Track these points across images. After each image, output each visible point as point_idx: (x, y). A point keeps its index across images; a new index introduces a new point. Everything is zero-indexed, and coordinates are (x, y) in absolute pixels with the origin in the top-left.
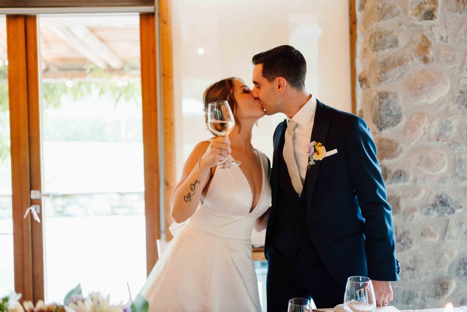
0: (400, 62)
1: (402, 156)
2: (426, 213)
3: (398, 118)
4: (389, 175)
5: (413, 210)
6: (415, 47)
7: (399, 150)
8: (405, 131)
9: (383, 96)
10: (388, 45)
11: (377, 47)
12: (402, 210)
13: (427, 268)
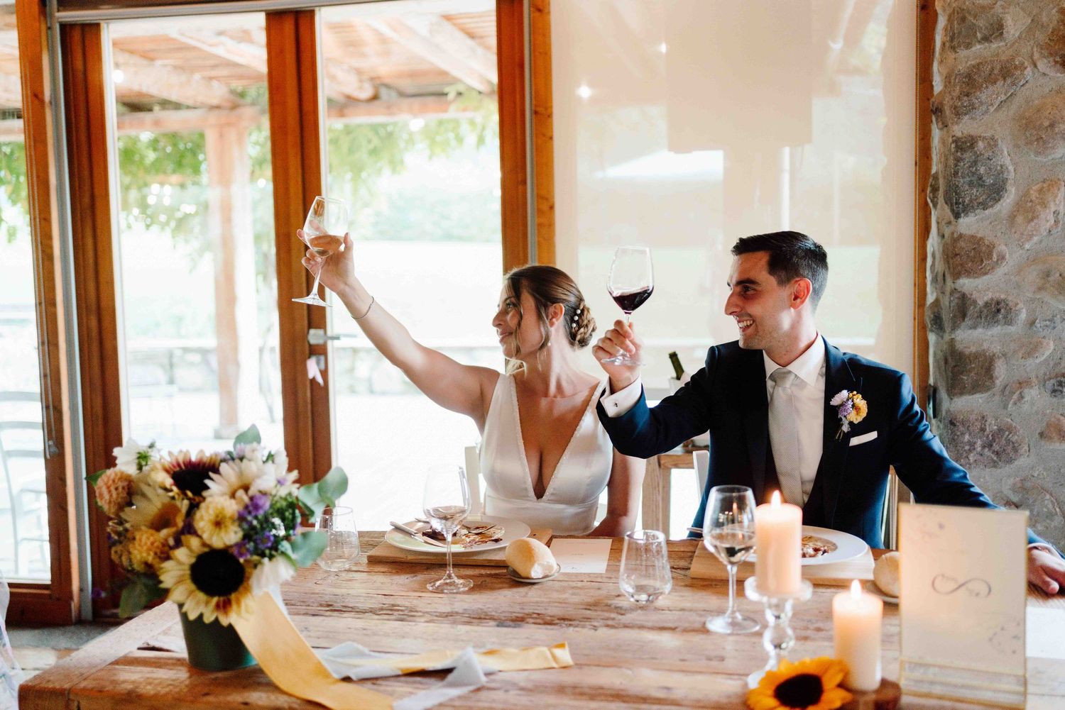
0: (1007, 71)
1: (1001, 271)
2: (1054, 391)
3: (997, 192)
4: (971, 311)
5: (1023, 384)
6: (1041, 37)
7: (995, 257)
8: (1012, 218)
9: (964, 145)
10: (979, 35)
11: (955, 43)
12: (998, 382)
13: (1050, 506)
